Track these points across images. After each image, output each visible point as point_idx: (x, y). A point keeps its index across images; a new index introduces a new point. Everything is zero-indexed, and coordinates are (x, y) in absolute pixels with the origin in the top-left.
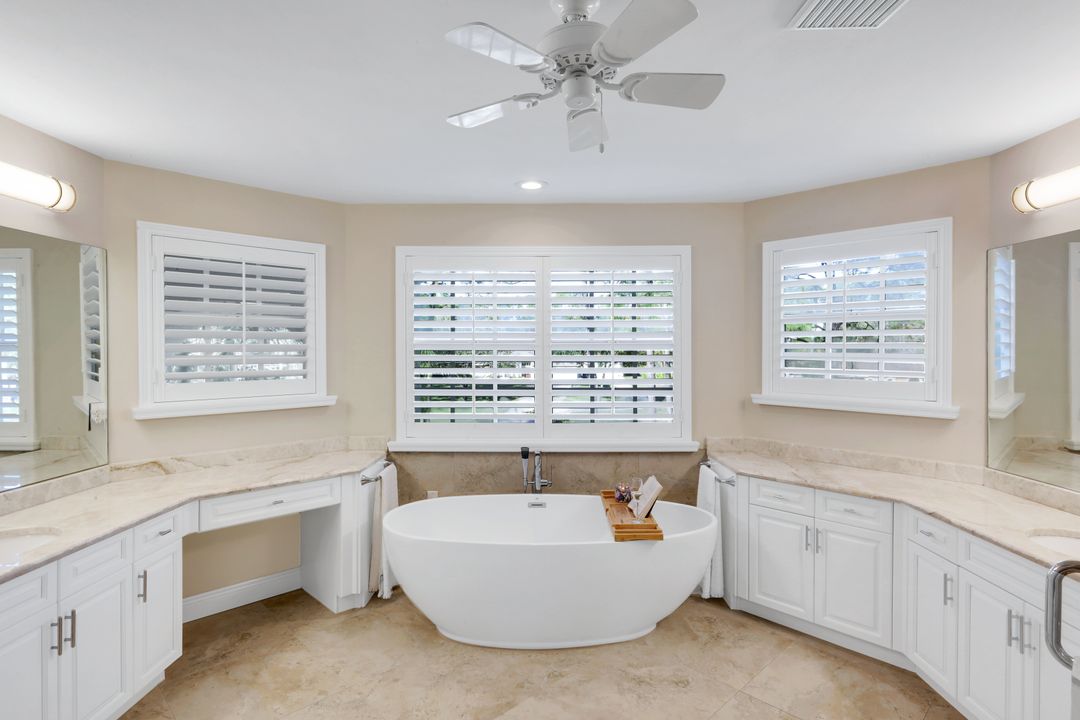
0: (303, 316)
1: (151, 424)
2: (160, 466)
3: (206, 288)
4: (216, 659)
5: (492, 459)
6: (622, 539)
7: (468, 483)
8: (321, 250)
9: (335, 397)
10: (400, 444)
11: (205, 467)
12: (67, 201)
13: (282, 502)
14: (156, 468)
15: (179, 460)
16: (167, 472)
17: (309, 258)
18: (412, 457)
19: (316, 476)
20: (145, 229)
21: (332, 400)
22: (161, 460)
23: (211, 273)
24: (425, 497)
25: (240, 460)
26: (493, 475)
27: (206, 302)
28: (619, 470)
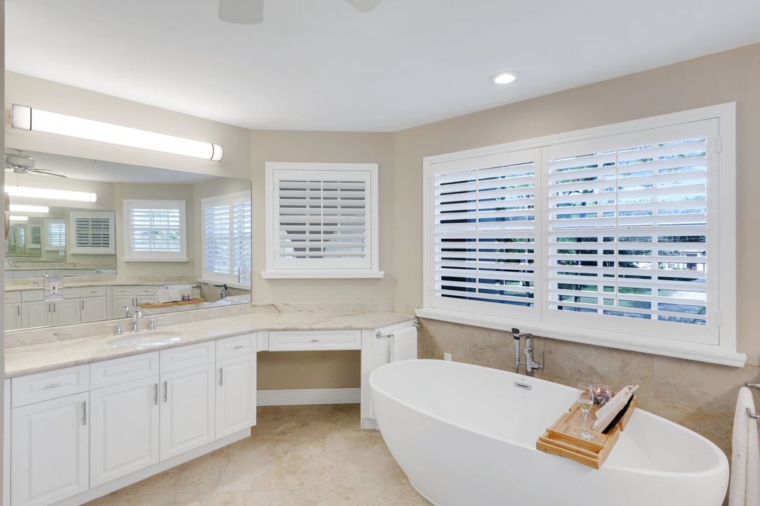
0: (364, 215)
1: (271, 281)
2: (275, 307)
3: (308, 200)
4: (280, 434)
5: (494, 334)
6: (545, 450)
7: (474, 352)
8: (374, 168)
9: (383, 272)
10: (426, 311)
11: (300, 311)
12: (218, 154)
13: (317, 341)
14: (273, 308)
15: (286, 305)
16: (279, 312)
17: (366, 174)
18: (433, 323)
19: (342, 326)
20: (269, 166)
21: (380, 275)
22: (276, 303)
23: (311, 190)
24: (442, 358)
25: (320, 309)
26: (494, 349)
27: (308, 208)
28: (627, 369)
